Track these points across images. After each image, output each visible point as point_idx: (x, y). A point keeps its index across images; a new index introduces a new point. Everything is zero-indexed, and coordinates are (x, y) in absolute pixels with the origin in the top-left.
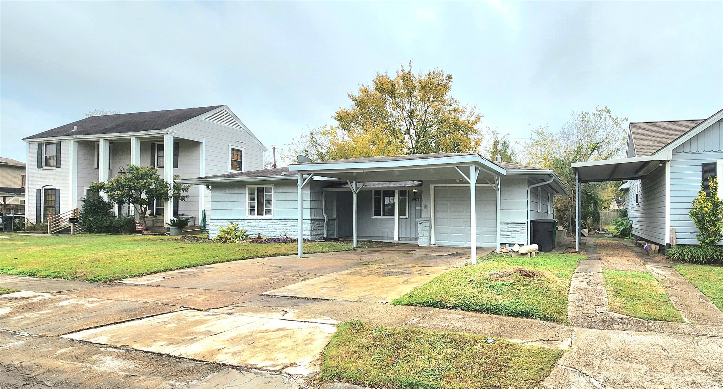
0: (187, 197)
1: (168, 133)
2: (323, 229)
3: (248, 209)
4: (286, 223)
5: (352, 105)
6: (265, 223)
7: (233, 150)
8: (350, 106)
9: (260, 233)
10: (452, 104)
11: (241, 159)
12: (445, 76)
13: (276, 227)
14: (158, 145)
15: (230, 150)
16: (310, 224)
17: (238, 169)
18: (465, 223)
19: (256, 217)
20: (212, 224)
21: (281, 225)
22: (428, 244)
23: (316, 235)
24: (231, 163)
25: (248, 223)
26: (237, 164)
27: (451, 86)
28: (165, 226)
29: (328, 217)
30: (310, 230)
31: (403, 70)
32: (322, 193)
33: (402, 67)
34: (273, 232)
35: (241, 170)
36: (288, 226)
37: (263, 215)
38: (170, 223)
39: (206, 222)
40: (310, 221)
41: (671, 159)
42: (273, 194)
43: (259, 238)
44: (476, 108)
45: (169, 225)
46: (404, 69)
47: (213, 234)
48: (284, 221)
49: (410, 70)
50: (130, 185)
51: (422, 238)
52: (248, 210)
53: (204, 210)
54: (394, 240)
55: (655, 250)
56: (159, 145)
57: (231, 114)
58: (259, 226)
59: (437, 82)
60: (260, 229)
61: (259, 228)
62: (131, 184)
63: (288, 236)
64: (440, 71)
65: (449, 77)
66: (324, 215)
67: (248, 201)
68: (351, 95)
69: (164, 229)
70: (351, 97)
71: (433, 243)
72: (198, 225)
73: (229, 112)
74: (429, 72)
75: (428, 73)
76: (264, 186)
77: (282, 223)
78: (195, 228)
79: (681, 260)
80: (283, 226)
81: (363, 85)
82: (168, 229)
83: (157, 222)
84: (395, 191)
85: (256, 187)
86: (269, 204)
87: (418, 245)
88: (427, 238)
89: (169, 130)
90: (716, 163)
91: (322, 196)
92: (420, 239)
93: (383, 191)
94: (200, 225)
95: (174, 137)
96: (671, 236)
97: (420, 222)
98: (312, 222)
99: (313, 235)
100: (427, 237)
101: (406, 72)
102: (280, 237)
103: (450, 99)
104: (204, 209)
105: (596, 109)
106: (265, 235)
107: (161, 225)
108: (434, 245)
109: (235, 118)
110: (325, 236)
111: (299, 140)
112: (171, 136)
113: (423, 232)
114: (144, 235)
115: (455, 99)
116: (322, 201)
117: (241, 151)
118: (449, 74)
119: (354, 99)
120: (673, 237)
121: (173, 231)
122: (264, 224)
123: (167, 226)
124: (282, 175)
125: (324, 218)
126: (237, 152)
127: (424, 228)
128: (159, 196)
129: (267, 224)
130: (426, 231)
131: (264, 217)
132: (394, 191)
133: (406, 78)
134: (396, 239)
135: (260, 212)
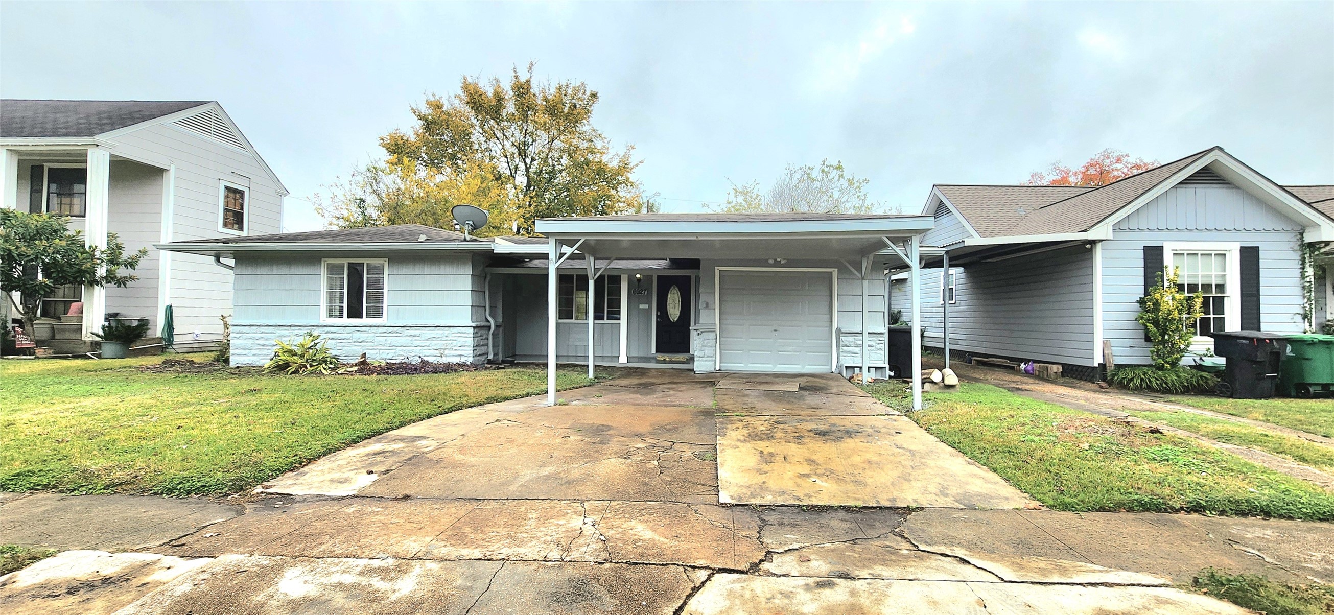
0: (132, 278)
1: (97, 145)
2: (487, 345)
3: (325, 305)
4: (417, 333)
5: (412, 127)
6: (368, 332)
7: (227, 188)
8: (411, 128)
9: (365, 354)
10: (593, 139)
11: (242, 208)
12: (588, 93)
13: (391, 340)
14: (50, 169)
15: (222, 189)
16: (472, 335)
17: (236, 226)
18: (776, 333)
19: (345, 320)
20: (238, 335)
21: (407, 336)
22: (712, 369)
23: (480, 355)
24: (224, 213)
25: (327, 332)
26: (235, 218)
27: (592, 110)
28: (87, 337)
29: (496, 321)
30: (472, 346)
31: (516, 77)
32: (485, 278)
33: (515, 72)
34: (388, 351)
35: (241, 229)
36: (423, 338)
37: (362, 318)
38: (101, 333)
39: (173, 329)
40: (471, 330)
41: (1112, 238)
42: (386, 276)
43: (363, 363)
44: (633, 148)
45: (98, 336)
46: (518, 74)
47: (239, 355)
48: (412, 328)
49: (531, 77)
50: (10, 250)
51: (701, 359)
52: (325, 308)
53: (171, 306)
54: (620, 362)
55: (1056, 373)
56: (52, 169)
57: (225, 120)
58: (354, 340)
59: (574, 101)
60: (356, 344)
61: (355, 342)
62: (13, 248)
63: (426, 359)
64: (580, 84)
65: (594, 96)
66: (490, 319)
67: (325, 290)
68: (417, 109)
69: (82, 346)
70: (417, 114)
71: (718, 368)
72: (154, 337)
73: (222, 116)
74: (559, 84)
75: (558, 86)
76: (367, 261)
77: (407, 333)
78: (150, 342)
79: (1145, 388)
80: (411, 338)
81: (434, 95)
82: (95, 345)
83: (64, 330)
84: (622, 276)
85: (345, 262)
86: (378, 297)
87: (693, 370)
88: (710, 359)
89: (99, 138)
90: (1163, 247)
91: (485, 283)
92: (697, 361)
93: (608, 276)
94: (159, 334)
95: (111, 156)
96: (1106, 352)
97: (699, 332)
98: (476, 330)
99: (476, 356)
100: (712, 357)
101: (523, 79)
102: (406, 361)
103: (590, 131)
104: (169, 304)
105: (822, 163)
106: (377, 357)
107: (78, 337)
108: (719, 370)
109: (232, 129)
110: (491, 357)
111: (351, 178)
112: (104, 152)
113: (703, 348)
114: (38, 358)
115: (598, 132)
116: (484, 292)
117: (241, 193)
118: (595, 90)
119: (421, 117)
120: (1108, 354)
121: (109, 348)
122: (367, 335)
123: (91, 339)
124: (419, 240)
125: (487, 324)
126: (234, 194)
127: (706, 342)
128: (77, 276)
129: (373, 334)
130: (709, 347)
131: (365, 320)
132: (620, 276)
133: (522, 90)
134: (623, 360)
135: (355, 312)
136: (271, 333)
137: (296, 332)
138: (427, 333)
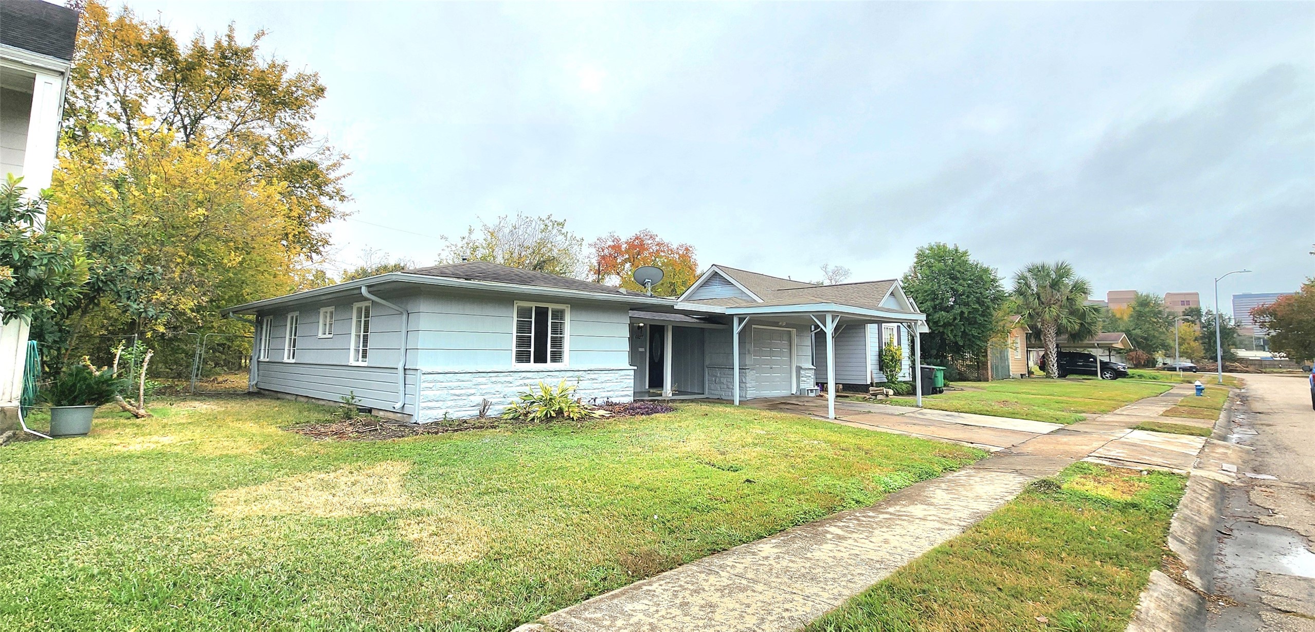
3: (514, 349)
4: (595, 376)
6: (552, 377)
16: (633, 377)
19: (532, 366)
20: (430, 385)
23: (639, 395)
30: (634, 388)
36: (600, 382)
37: (546, 362)
42: (566, 321)
47: (432, 408)
52: (515, 353)
67: (515, 333)
76: (551, 307)
84: (668, 328)
85: (533, 305)
86: (558, 343)
99: (636, 396)
120: (873, 377)
131: (549, 365)
135: (540, 358)
136: (468, 381)
137: (494, 379)
138: (603, 376)
